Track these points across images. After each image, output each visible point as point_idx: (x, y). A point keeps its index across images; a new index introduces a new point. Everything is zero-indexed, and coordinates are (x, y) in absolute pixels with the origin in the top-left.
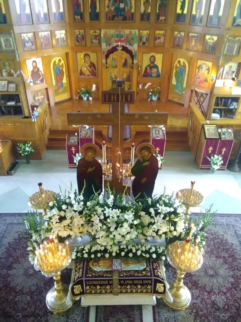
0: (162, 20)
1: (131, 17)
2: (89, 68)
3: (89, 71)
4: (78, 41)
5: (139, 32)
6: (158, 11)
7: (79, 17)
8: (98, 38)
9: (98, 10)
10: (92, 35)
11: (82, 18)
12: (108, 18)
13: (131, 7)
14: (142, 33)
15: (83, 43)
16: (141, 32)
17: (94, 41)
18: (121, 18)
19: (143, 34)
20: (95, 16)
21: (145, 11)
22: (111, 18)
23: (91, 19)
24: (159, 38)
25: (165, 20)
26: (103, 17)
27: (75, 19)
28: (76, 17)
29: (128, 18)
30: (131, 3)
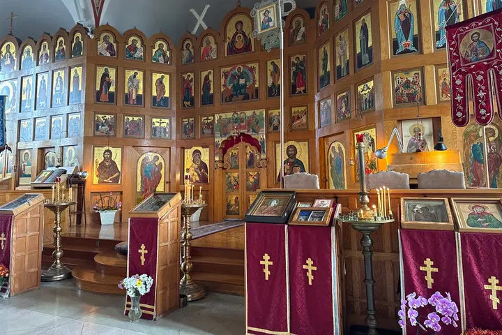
0: (300, 92)
1: (254, 94)
2: (198, 170)
3: (199, 175)
4: (186, 133)
5: (267, 113)
6: (292, 81)
7: (189, 102)
8: (211, 127)
9: (212, 92)
10: (204, 124)
11: (192, 104)
12: (224, 99)
13: (254, 81)
14: (271, 114)
15: (192, 135)
16: (270, 112)
17: (206, 131)
18: (241, 97)
19: (273, 115)
20: (208, 100)
21: (273, 83)
22: (228, 98)
23: (204, 103)
24: (298, 118)
25: (304, 91)
26: (217, 99)
27: (184, 106)
28: (186, 103)
29: (250, 96)
30: (254, 76)
